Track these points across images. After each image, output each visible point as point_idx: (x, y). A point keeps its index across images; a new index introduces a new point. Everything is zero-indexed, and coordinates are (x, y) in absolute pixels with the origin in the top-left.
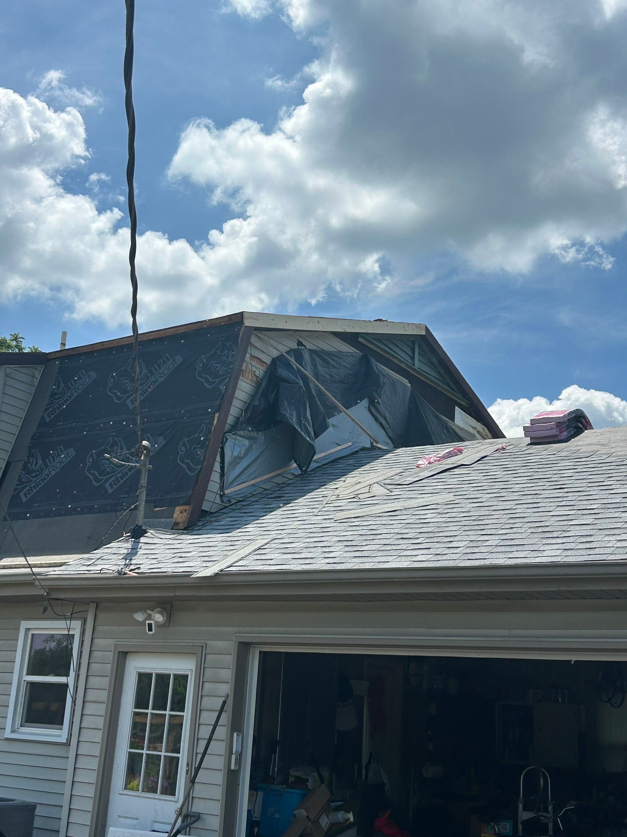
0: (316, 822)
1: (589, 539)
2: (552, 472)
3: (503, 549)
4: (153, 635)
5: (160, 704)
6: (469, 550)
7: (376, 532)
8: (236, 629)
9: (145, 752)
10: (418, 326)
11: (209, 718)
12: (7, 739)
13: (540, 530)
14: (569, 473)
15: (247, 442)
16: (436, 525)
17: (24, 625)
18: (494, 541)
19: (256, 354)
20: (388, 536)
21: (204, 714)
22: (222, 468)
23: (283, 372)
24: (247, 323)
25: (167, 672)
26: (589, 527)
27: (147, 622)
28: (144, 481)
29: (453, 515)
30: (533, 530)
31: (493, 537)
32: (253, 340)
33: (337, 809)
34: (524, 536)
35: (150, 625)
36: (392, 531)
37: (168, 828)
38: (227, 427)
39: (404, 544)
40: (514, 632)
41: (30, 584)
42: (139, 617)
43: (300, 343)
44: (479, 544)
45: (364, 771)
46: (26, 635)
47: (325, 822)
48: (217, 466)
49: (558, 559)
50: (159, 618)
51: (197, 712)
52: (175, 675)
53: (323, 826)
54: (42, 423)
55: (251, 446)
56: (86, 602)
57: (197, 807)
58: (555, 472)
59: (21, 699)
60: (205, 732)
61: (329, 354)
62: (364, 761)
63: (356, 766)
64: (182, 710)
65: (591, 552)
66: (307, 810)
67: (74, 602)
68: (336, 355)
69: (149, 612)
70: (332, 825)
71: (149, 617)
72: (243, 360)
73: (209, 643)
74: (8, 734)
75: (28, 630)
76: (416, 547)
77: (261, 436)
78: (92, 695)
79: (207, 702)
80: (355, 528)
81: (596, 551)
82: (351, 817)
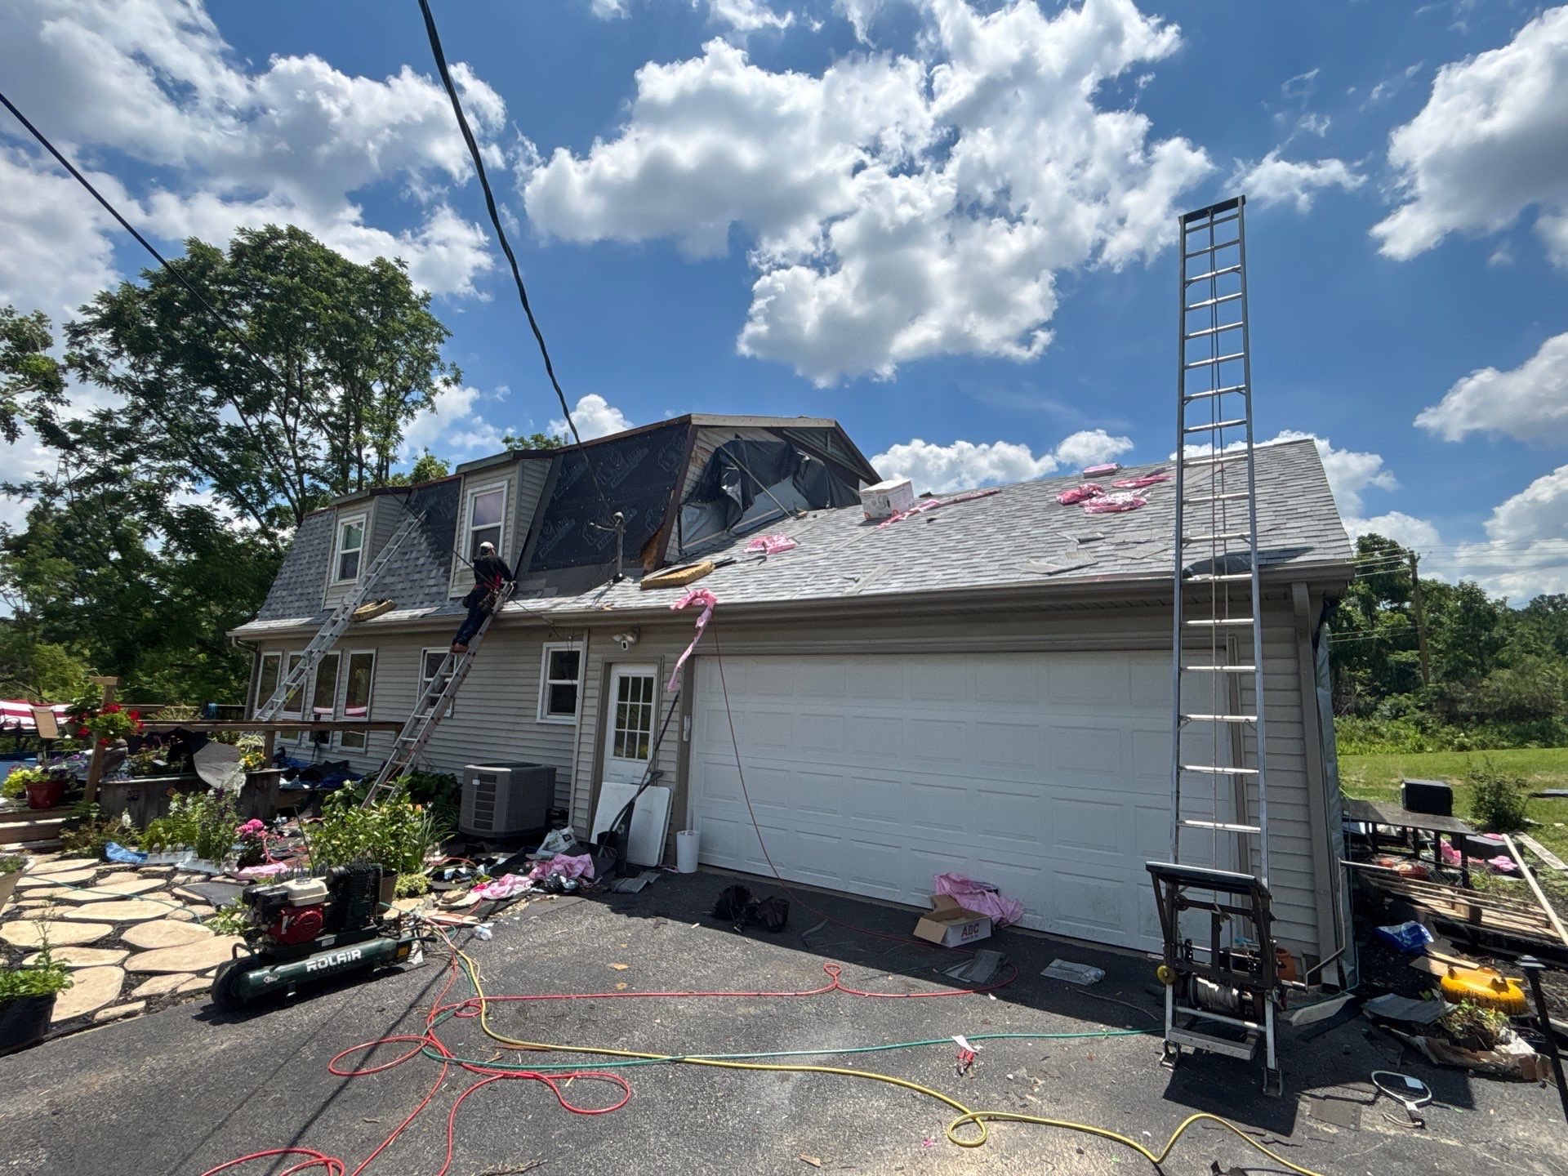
4: (628, 651)
5: (635, 697)
9: (626, 730)
10: (829, 421)
11: (667, 706)
12: (539, 724)
15: (698, 511)
17: (546, 645)
19: (703, 445)
21: (664, 704)
22: (680, 531)
23: (723, 458)
24: (694, 422)
25: (639, 676)
27: (623, 642)
28: (620, 542)
32: (699, 434)
35: (625, 644)
37: (640, 781)
38: (681, 501)
42: (617, 638)
43: (737, 436)
46: (547, 652)
48: (675, 529)
50: (630, 639)
51: (660, 703)
52: (644, 678)
54: (553, 501)
55: (701, 514)
56: (583, 629)
57: (661, 767)
59: (547, 696)
60: (665, 716)
61: (761, 443)
64: (650, 701)
67: (574, 629)
68: (767, 444)
69: (623, 635)
71: (624, 639)
72: (692, 450)
73: (666, 655)
74: (538, 720)
75: (548, 649)
77: (708, 506)
78: (589, 693)
79: (665, 696)
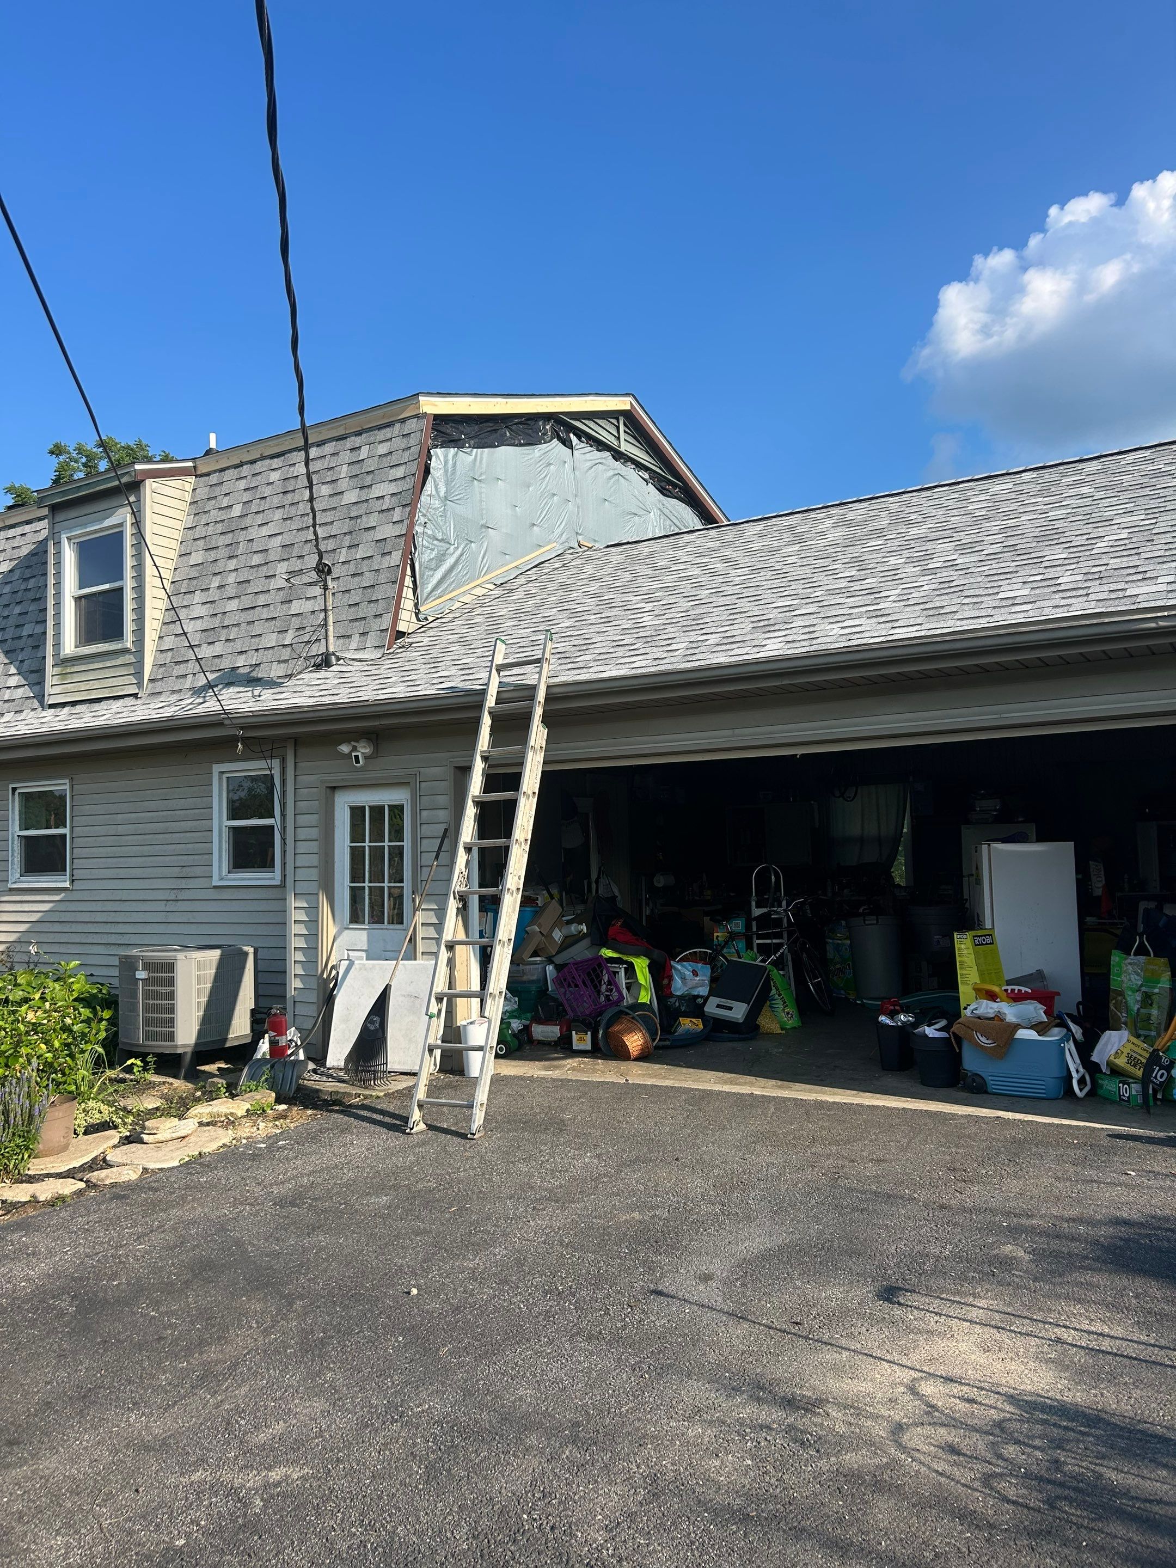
0: (549, 936)
1: (812, 629)
2: (774, 560)
3: (724, 647)
4: (362, 767)
5: (377, 835)
6: (689, 652)
7: (589, 642)
8: (448, 754)
9: (367, 884)
12: (215, 887)
13: (762, 624)
14: (791, 559)
16: (653, 628)
17: (217, 768)
18: (713, 639)
20: (603, 644)
21: (426, 842)
22: (415, 582)
24: (425, 409)
25: (381, 804)
26: (812, 617)
27: (353, 754)
29: (671, 616)
30: (755, 625)
31: (714, 636)
33: (569, 922)
34: (744, 631)
35: (357, 757)
36: (608, 638)
39: (620, 652)
40: (737, 731)
41: (220, 724)
42: (345, 749)
44: (700, 644)
45: (594, 886)
46: (220, 779)
47: (557, 935)
48: (408, 581)
49: (780, 652)
50: (367, 751)
51: (417, 840)
52: (389, 806)
53: (557, 940)
56: (284, 739)
58: (778, 560)
59: (225, 846)
60: (427, 860)
62: (594, 876)
63: (586, 882)
64: (401, 839)
65: (814, 642)
66: (539, 926)
67: (272, 740)
69: (353, 743)
70: (566, 937)
71: (355, 749)
73: (422, 770)
74: (216, 882)
75: (222, 773)
76: (633, 653)
78: (303, 833)
79: (426, 831)
80: (567, 639)
81: (819, 641)
82: (584, 928)
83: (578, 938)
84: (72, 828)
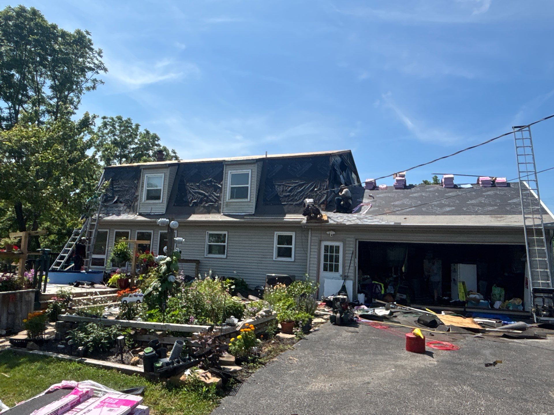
4: (332, 237)
5: (332, 252)
8: (354, 236)
9: (328, 263)
17: (276, 233)
21: (347, 254)
25: (333, 245)
46: (276, 235)
54: (267, 178)
57: (348, 274)
59: (277, 251)
60: (348, 258)
64: (339, 253)
71: (332, 233)
73: (347, 239)
74: (274, 259)
78: (312, 250)
82: (369, 276)
83: (367, 278)
84: (227, 243)
